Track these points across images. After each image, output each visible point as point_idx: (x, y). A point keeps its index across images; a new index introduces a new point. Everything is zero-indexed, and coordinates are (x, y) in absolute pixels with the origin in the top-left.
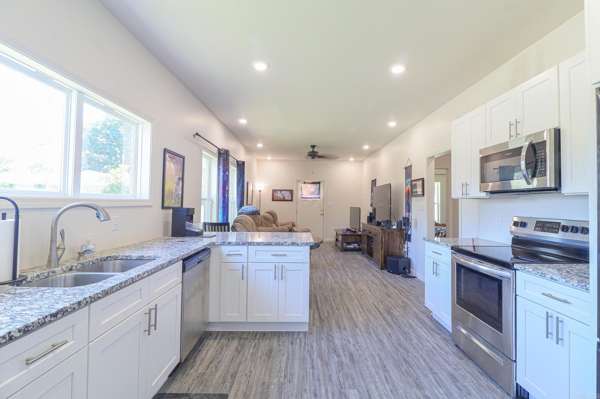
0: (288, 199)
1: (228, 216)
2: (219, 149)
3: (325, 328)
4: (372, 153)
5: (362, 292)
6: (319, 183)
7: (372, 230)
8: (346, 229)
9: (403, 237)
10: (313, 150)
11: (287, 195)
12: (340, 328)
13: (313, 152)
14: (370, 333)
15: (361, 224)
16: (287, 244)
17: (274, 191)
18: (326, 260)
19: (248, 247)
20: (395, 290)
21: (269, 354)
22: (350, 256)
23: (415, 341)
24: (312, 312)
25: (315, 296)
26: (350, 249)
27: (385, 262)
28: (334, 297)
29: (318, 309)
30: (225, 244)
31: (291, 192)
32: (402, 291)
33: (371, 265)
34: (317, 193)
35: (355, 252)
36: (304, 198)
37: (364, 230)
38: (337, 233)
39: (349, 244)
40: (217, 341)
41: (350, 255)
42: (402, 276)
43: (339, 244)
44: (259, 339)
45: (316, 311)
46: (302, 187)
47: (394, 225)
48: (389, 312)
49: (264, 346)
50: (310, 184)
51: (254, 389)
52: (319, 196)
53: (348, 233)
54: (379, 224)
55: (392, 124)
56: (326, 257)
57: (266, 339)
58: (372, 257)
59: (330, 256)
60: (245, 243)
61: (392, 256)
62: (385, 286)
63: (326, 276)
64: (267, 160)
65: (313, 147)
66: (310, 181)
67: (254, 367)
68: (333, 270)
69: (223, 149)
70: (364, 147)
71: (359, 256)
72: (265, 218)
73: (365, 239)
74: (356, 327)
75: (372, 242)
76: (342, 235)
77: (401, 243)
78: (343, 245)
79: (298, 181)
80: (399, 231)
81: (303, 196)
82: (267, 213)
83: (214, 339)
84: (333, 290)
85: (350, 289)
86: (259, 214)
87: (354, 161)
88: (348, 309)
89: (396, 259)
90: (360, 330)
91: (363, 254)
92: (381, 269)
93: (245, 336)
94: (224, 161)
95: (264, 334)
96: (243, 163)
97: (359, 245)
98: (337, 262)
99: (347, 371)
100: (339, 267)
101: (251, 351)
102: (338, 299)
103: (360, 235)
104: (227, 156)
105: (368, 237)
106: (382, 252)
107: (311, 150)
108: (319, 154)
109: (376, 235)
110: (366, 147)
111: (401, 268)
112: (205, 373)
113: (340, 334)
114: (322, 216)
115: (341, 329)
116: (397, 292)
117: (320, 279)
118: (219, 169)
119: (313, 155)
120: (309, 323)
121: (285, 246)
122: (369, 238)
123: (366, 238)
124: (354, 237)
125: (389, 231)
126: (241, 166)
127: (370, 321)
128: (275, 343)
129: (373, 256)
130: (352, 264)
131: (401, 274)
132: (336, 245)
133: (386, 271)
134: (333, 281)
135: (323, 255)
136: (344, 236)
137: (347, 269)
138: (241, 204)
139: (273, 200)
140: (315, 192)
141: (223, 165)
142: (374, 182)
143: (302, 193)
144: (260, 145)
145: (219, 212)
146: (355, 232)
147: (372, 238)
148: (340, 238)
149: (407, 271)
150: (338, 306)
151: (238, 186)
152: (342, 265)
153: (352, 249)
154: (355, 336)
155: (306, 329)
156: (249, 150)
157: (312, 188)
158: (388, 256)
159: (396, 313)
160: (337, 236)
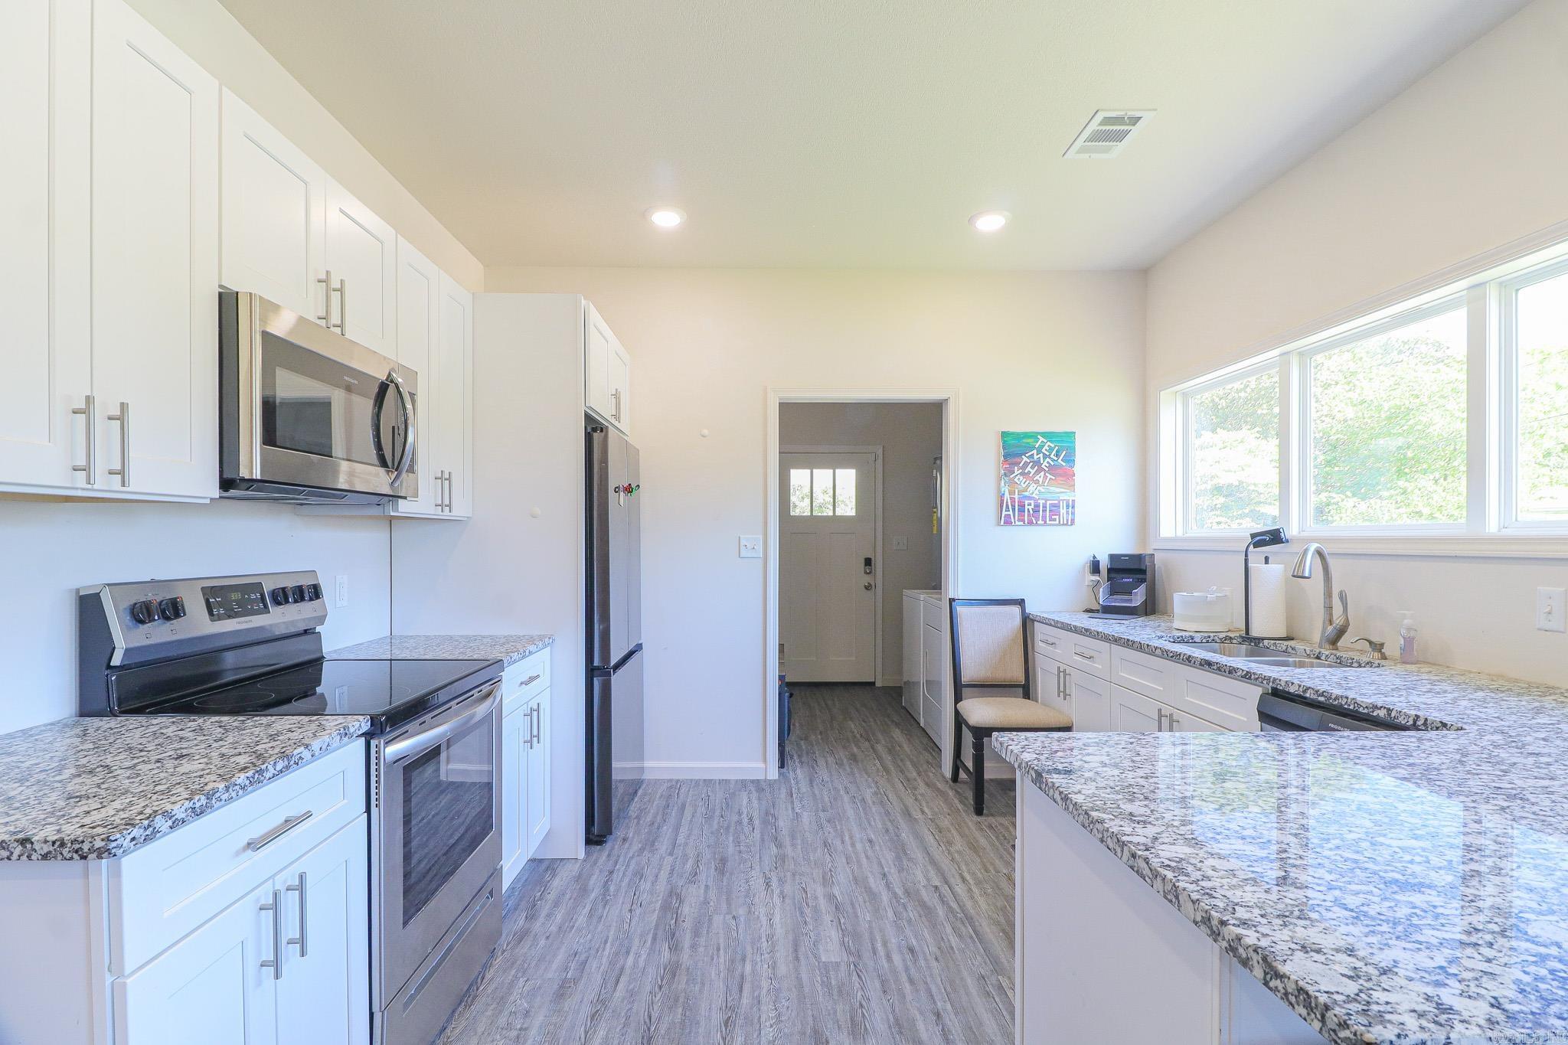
99: (839, 1007)
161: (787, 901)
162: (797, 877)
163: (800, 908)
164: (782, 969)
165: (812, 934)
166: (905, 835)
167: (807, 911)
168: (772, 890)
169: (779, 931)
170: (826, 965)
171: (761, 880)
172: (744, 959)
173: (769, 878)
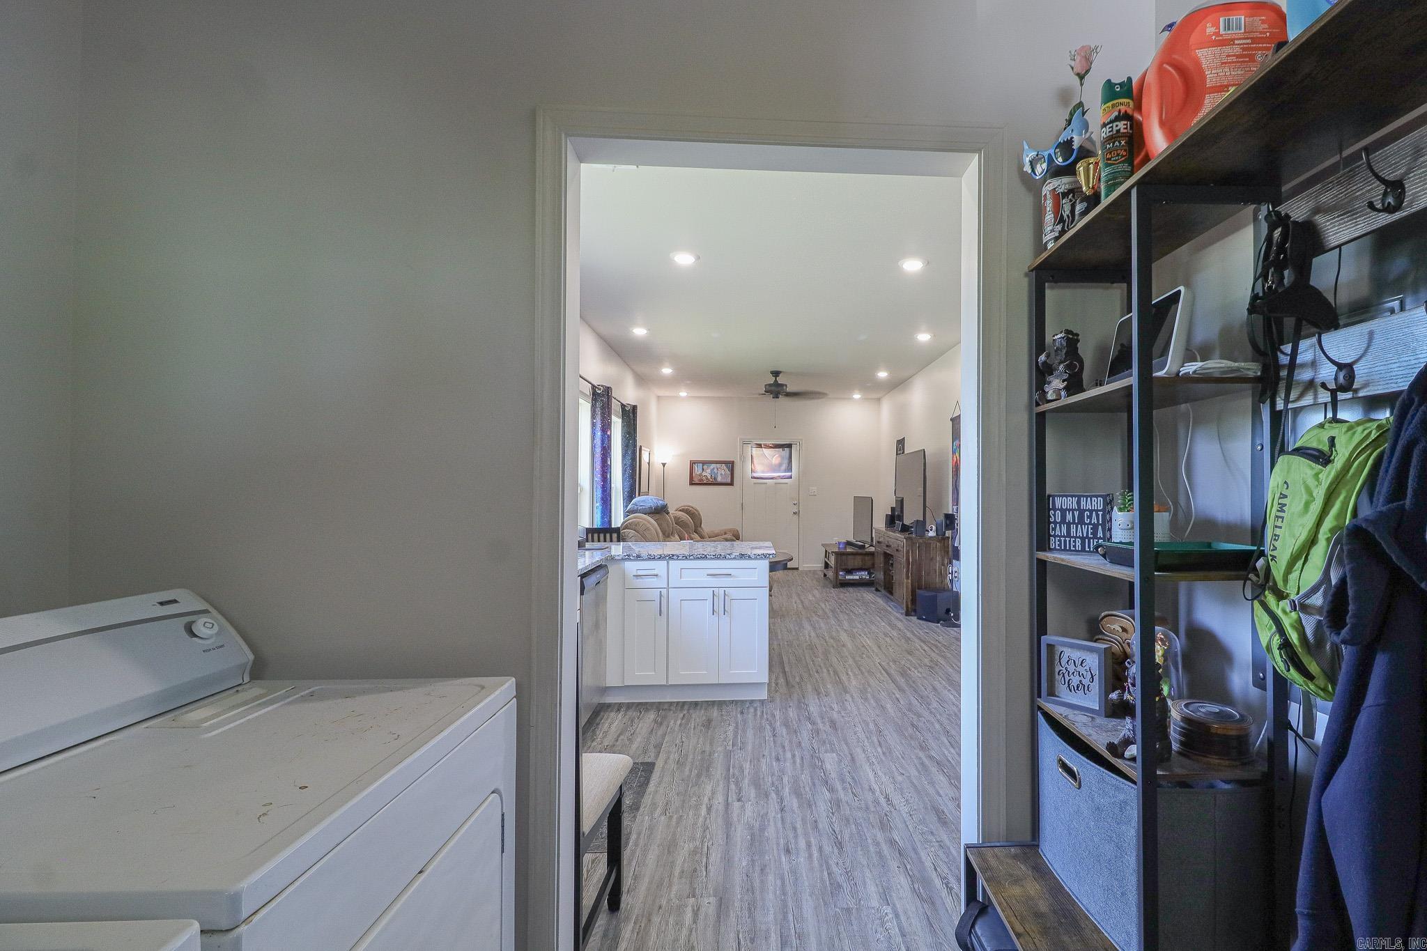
0: (724, 481)
1: (610, 517)
2: (593, 386)
3: (795, 695)
4: (898, 384)
5: (863, 649)
6: (789, 446)
7: (892, 542)
8: (844, 543)
9: (948, 552)
10: (776, 381)
11: (722, 474)
12: (819, 694)
13: (776, 384)
14: (866, 699)
15: (874, 530)
16: (732, 557)
17: (692, 463)
18: (802, 602)
19: (668, 563)
20: (922, 644)
21: (708, 723)
22: (852, 595)
23: (935, 705)
24: (773, 677)
25: (780, 655)
26: (852, 582)
27: (914, 601)
28: (813, 657)
29: (784, 672)
30: (631, 558)
31: (731, 465)
32: (935, 645)
33: (889, 608)
34: (784, 466)
35: (860, 588)
36: (758, 478)
37: (878, 542)
38: (826, 551)
39: (849, 572)
40: (622, 713)
41: (851, 593)
42: (942, 625)
43: (830, 574)
44: (688, 710)
45: (781, 675)
46: (754, 455)
47: (931, 530)
48: (903, 674)
49: (698, 716)
50: (771, 447)
51: (691, 757)
52: (790, 474)
53: (849, 550)
54: (905, 529)
55: (924, 337)
56: (802, 598)
57: (701, 709)
58: (891, 593)
59: (810, 596)
60: (663, 556)
61: (927, 588)
62: (908, 640)
63: (801, 627)
64: (677, 398)
65: (776, 374)
66: (770, 443)
67: (687, 737)
68: (815, 618)
69: (602, 386)
70: (879, 374)
71: (868, 595)
72: (678, 521)
73: (880, 561)
74: (846, 692)
75: (892, 564)
76: (837, 554)
77: (943, 565)
78: (837, 574)
79: (745, 443)
80: (940, 541)
81: (755, 475)
82: (680, 511)
83: (616, 712)
84: (812, 647)
85: (844, 646)
86: (668, 513)
87: (864, 399)
88: (836, 673)
89: (934, 593)
90: (852, 696)
91: (877, 590)
92: (906, 615)
93: (666, 707)
94: (603, 408)
95: (696, 704)
96: (635, 408)
97: (870, 574)
98: (823, 606)
100: (826, 613)
101: (679, 722)
102: (820, 660)
103: (872, 554)
104: (608, 399)
105: (885, 554)
106: (907, 583)
107: (771, 380)
108: (788, 390)
109: (897, 550)
110: (883, 375)
111: (941, 610)
112: (614, 745)
113: (819, 701)
114: (796, 516)
115: (821, 695)
116: (926, 648)
117: (790, 632)
118: (593, 425)
119: (776, 390)
120: (769, 684)
121: (729, 559)
122: (887, 557)
123: (882, 559)
124: (859, 558)
125: (921, 541)
126: (630, 415)
127: (869, 685)
128: (715, 713)
129: (894, 591)
130: (852, 609)
131: (941, 622)
132: (825, 575)
133: (914, 619)
134: (813, 634)
135: (799, 595)
136: (839, 555)
137: (841, 616)
138: (630, 494)
139: (691, 484)
140: (780, 465)
141: (602, 416)
142: (901, 443)
143: (753, 468)
144: (667, 371)
145: (595, 508)
146: (863, 547)
147: (892, 556)
148: (832, 562)
149: (952, 615)
150: (819, 668)
151: (624, 456)
152: (833, 611)
153: (856, 582)
154: (842, 702)
155: (764, 695)
156: (642, 380)
157: (774, 457)
158: (919, 589)
159: (915, 674)
160: (826, 557)
161: (868, 788)
162: (863, 806)
163: (856, 781)
164: (859, 750)
165: (844, 766)
166: (741, 861)
167: (849, 780)
168: (882, 794)
169: (867, 767)
170: (833, 752)
171: (895, 802)
172: (884, 753)
173: (889, 805)
